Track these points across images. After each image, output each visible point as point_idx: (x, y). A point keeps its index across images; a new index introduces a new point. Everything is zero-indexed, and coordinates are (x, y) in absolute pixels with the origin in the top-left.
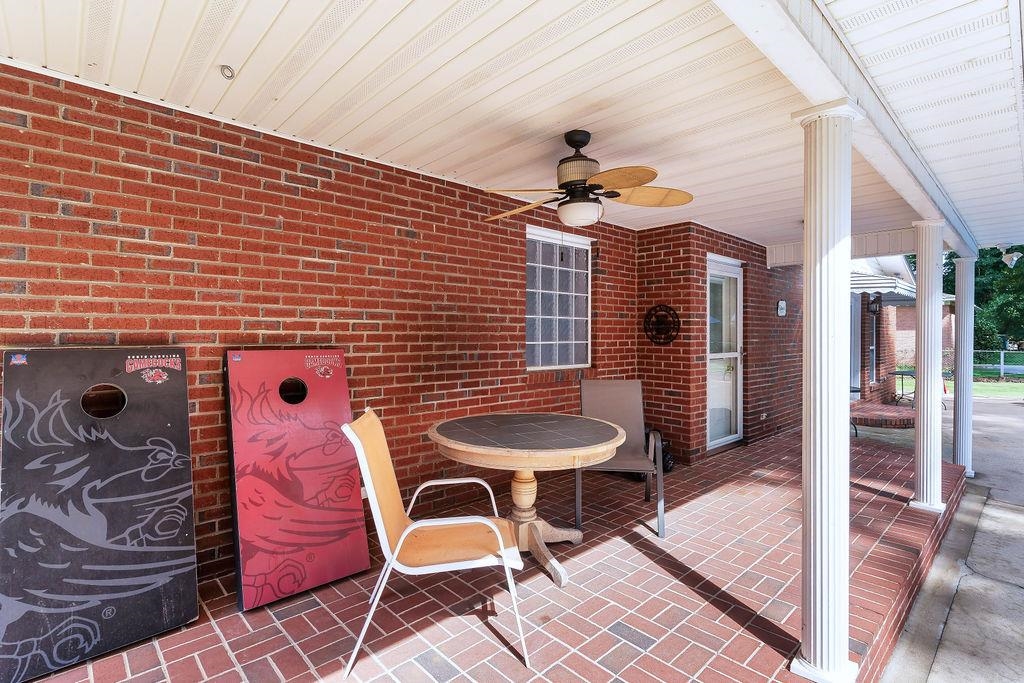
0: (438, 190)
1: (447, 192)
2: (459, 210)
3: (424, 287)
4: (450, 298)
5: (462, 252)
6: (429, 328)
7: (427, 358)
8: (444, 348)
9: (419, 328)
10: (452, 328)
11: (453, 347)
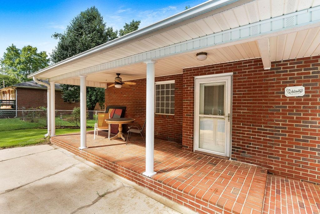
0: (138, 81)
1: (139, 81)
2: (141, 84)
3: (136, 98)
4: (139, 99)
5: (141, 91)
6: (137, 104)
7: (136, 109)
8: (139, 108)
9: (135, 104)
10: (140, 104)
11: (140, 108)
